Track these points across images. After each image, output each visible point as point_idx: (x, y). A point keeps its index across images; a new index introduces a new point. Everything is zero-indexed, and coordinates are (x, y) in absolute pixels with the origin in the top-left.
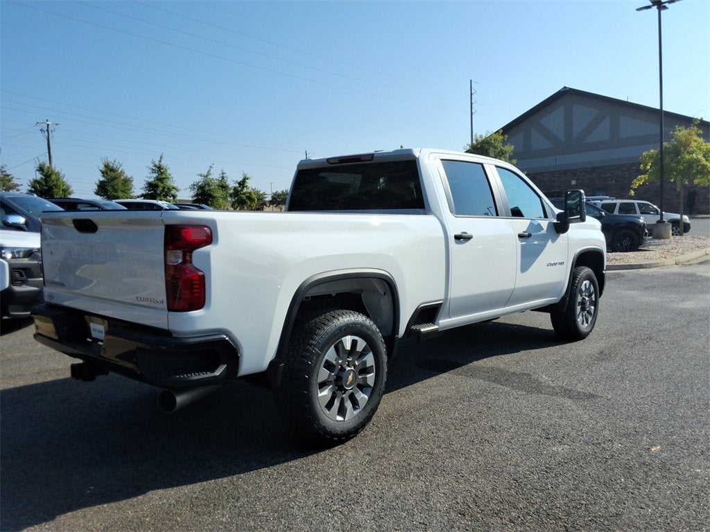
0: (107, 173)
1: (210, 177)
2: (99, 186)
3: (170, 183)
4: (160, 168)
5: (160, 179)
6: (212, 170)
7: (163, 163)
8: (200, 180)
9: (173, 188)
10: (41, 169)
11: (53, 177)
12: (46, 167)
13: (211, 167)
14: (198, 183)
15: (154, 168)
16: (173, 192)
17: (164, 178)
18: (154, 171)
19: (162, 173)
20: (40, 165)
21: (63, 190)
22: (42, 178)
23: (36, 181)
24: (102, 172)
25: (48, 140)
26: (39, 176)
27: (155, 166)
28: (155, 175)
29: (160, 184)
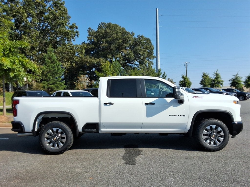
0: (204, 77)
1: (238, 76)
2: (201, 81)
3: (220, 79)
4: (216, 74)
5: (217, 78)
6: (238, 73)
7: (218, 72)
8: (234, 77)
9: (221, 81)
10: (183, 77)
11: (186, 79)
12: (184, 76)
13: (238, 72)
14: (233, 78)
15: (214, 74)
16: (221, 82)
17: (218, 78)
18: (214, 75)
19: (218, 76)
20: (183, 76)
21: (189, 83)
22: (183, 80)
23: (181, 81)
24: (202, 77)
25: (186, 68)
26: (182, 79)
27: (215, 73)
28: (215, 77)
29: (216, 80)
